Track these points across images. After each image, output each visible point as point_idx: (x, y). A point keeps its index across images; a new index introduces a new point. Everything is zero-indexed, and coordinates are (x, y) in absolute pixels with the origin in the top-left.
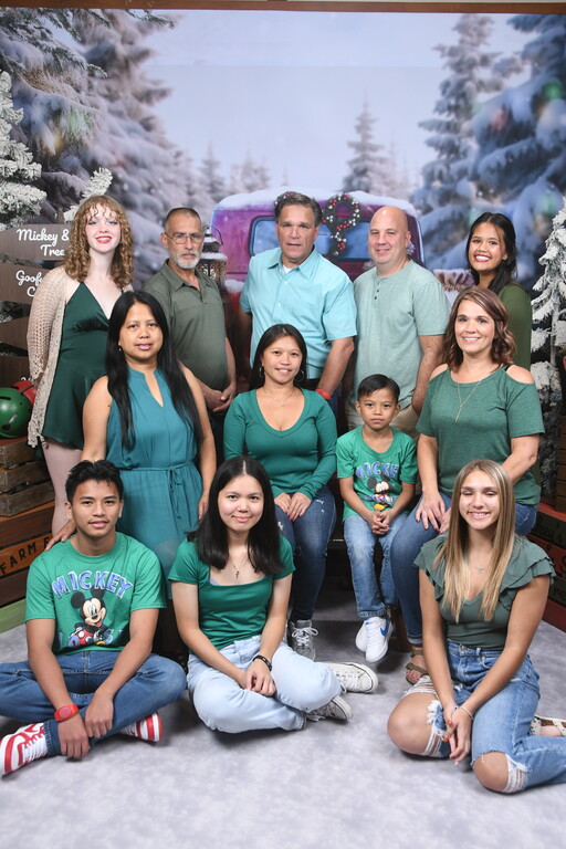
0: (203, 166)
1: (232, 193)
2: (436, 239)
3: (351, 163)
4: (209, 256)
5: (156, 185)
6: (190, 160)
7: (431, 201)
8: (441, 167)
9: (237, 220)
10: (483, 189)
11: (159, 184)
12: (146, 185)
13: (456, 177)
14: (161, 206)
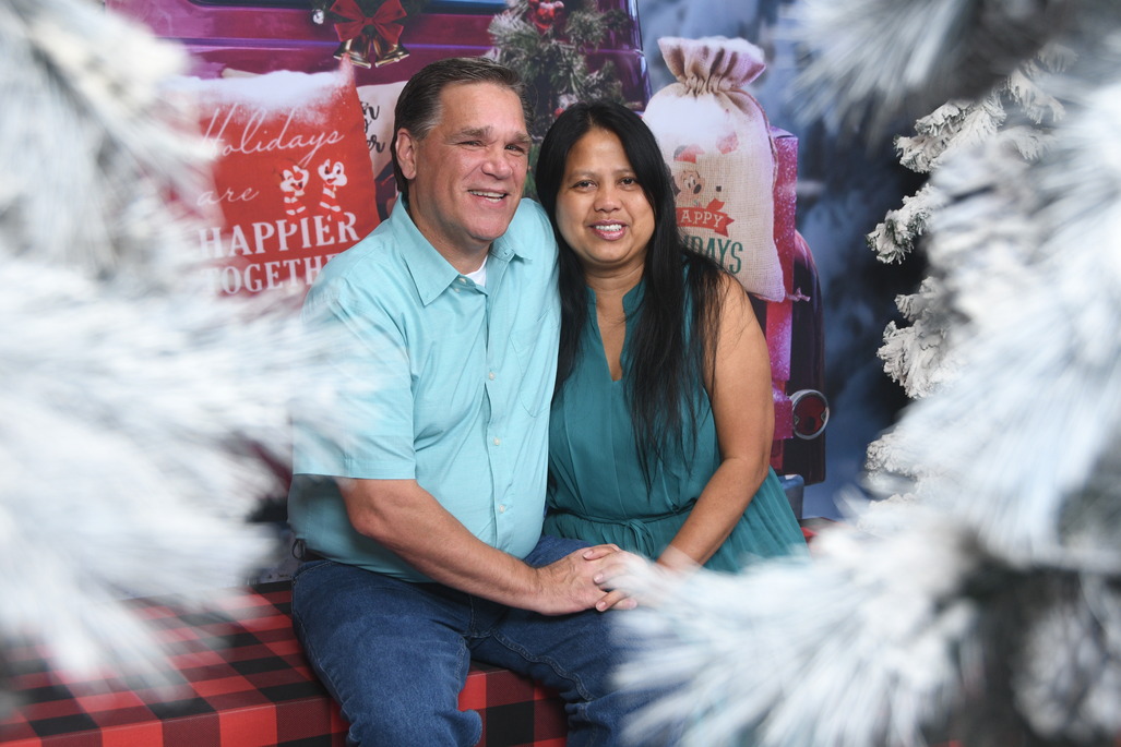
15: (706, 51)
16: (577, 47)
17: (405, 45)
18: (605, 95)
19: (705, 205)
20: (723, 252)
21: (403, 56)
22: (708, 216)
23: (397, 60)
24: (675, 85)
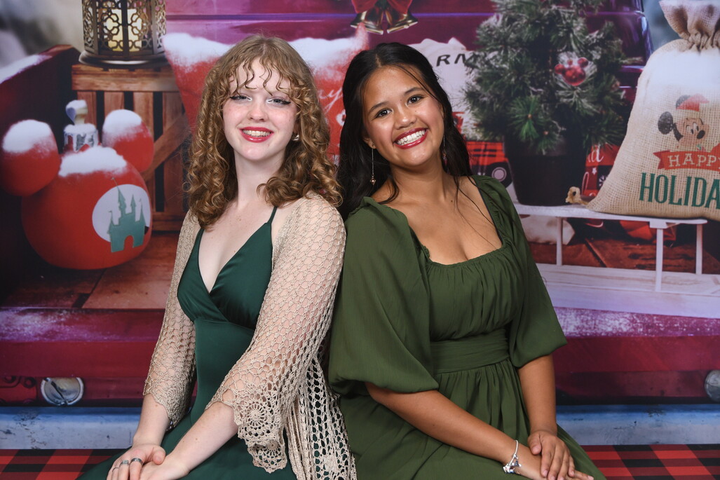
15: (710, 10)
16: (577, 10)
17: (413, 15)
18: (605, 51)
19: (709, 149)
21: (411, 23)
22: (712, 159)
23: (406, 27)
24: (677, 41)
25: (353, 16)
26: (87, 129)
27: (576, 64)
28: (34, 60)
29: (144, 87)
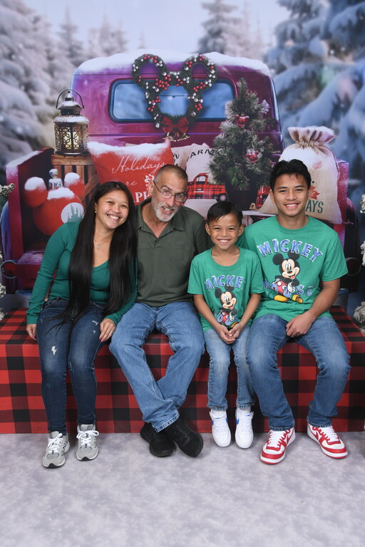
0: (60, 30)
1: (91, 57)
2: (290, 98)
3: (206, 24)
4: (71, 119)
5: (16, 50)
6: (48, 25)
7: (285, 60)
8: (293, 26)
9: (97, 83)
10: (334, 47)
11: (19, 49)
12: (7, 51)
13: (308, 36)
14: (22, 71)
15: (308, 132)
16: (254, 132)
17: (188, 134)
18: (266, 148)
20: (315, 205)
21: (187, 137)
23: (185, 139)
24: (295, 144)
25: (164, 134)
26: (58, 181)
27: (254, 154)
28: (36, 153)
29: (80, 163)
